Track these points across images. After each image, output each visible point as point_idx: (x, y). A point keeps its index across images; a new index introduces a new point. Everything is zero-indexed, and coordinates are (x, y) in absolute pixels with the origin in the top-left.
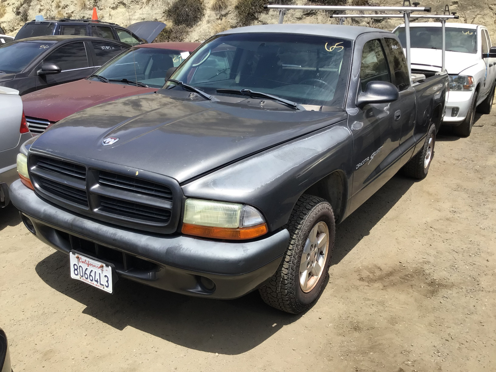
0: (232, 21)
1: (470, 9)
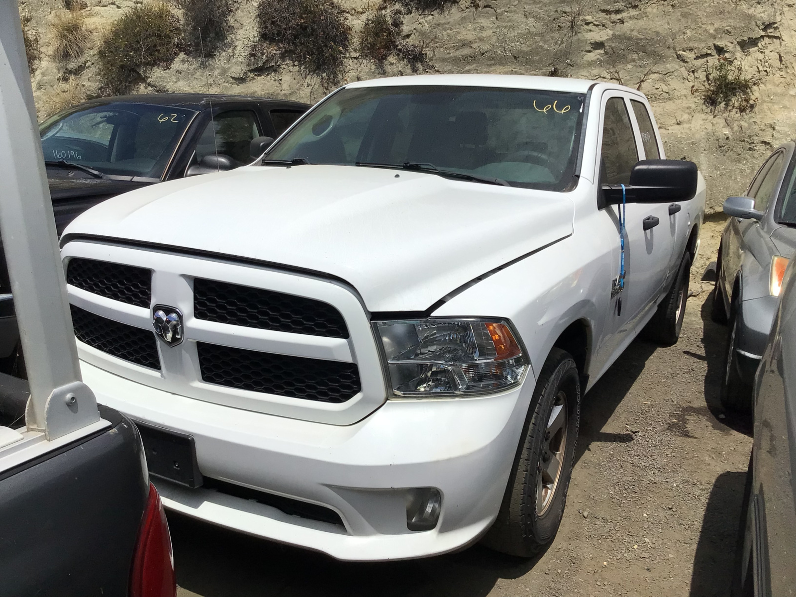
0: (90, 84)
1: (634, 60)
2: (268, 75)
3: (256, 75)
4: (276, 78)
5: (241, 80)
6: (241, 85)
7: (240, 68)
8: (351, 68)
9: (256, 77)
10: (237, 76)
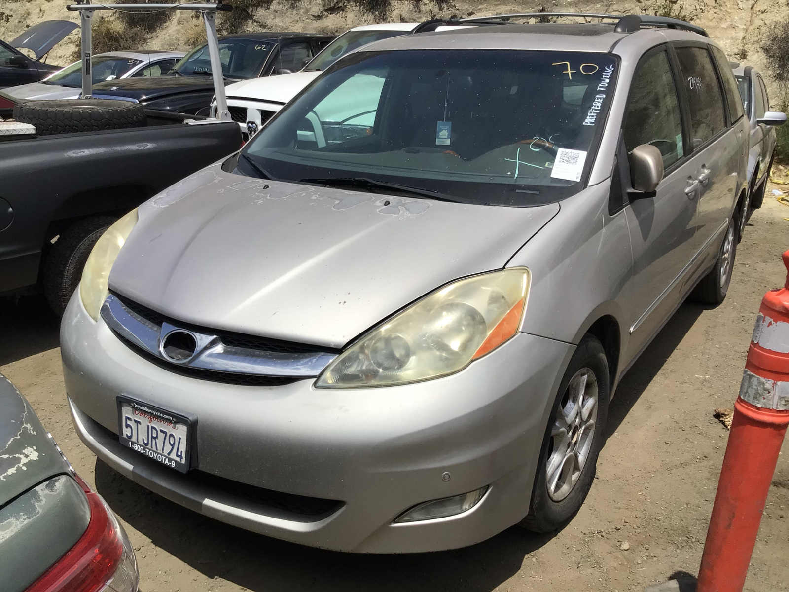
2: (337, 13)
3: (329, 14)
4: (343, 15)
5: (318, 17)
6: (319, 21)
7: (318, 8)
8: (396, 7)
9: (329, 15)
10: (316, 14)
